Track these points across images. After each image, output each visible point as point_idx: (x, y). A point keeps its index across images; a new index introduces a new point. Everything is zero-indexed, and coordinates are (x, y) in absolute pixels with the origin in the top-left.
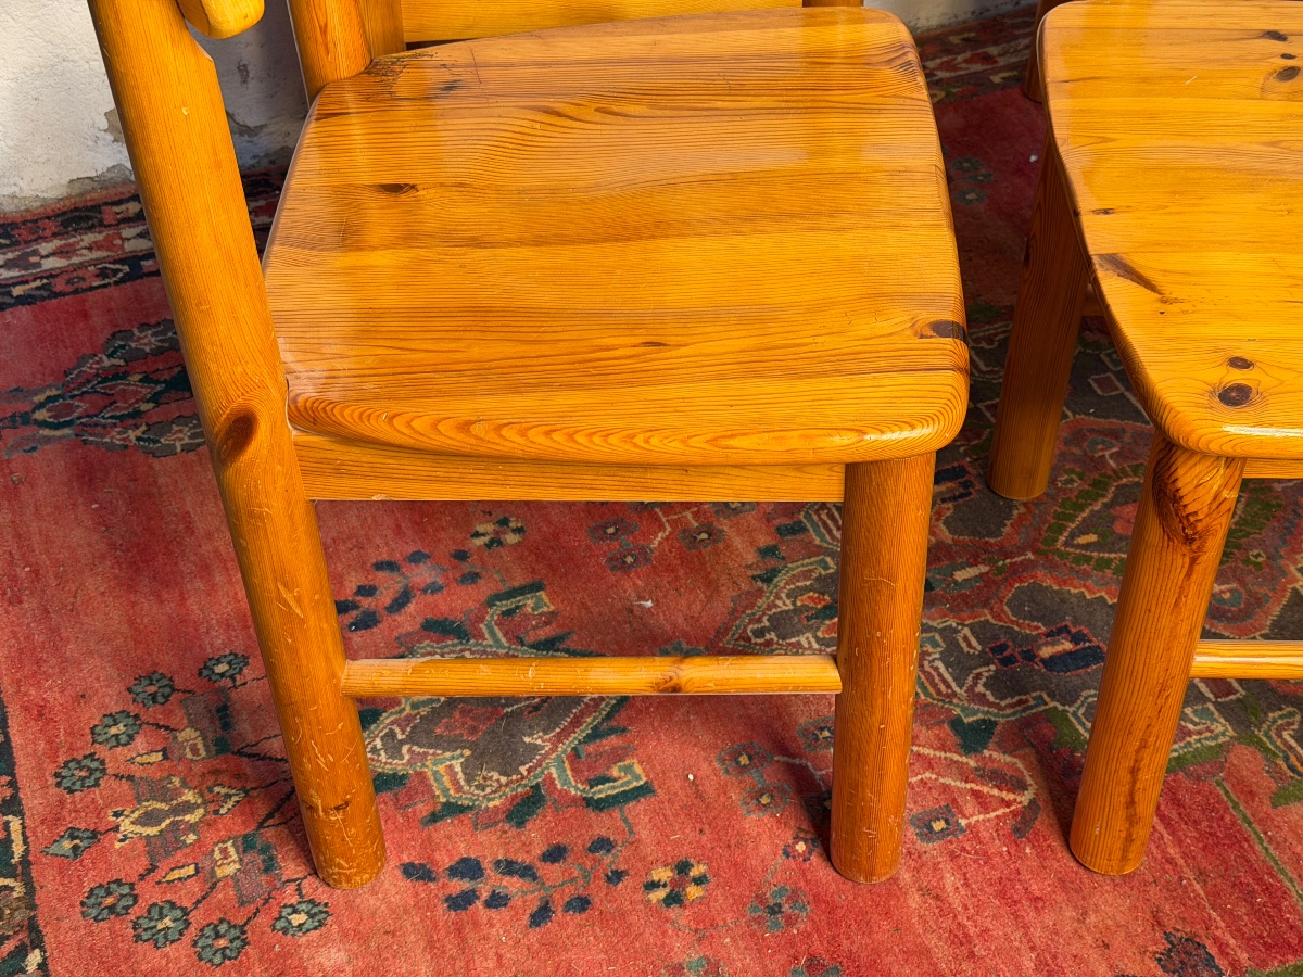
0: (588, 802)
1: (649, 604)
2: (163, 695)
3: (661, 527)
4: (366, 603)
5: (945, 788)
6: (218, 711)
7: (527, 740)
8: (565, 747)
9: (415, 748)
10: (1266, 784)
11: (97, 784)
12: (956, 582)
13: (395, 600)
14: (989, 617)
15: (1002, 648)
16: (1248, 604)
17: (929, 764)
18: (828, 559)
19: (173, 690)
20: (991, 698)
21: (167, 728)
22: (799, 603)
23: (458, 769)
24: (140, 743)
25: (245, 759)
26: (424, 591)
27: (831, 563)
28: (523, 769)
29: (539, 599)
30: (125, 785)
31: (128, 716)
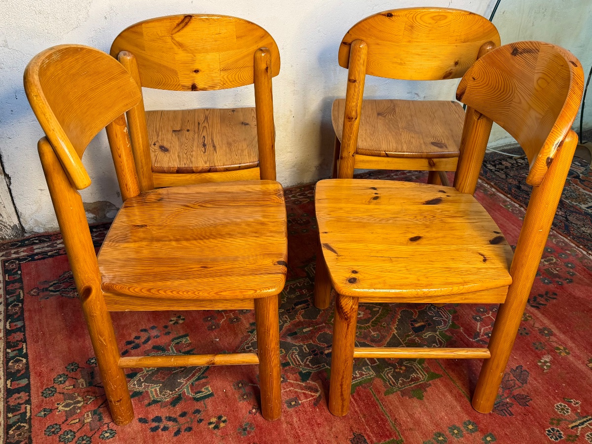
0: (195, 399)
1: (218, 340)
2: (75, 369)
3: (223, 318)
4: (137, 341)
5: (296, 392)
6: (91, 373)
7: (179, 381)
8: (189, 383)
9: (146, 384)
10: (383, 389)
11: (53, 395)
12: (303, 332)
13: (146, 340)
14: (312, 342)
15: (315, 351)
16: (381, 338)
17: (292, 385)
19: (79, 367)
20: (310, 365)
21: (75, 379)
23: (158, 390)
24: (67, 383)
25: (97, 388)
26: (154, 337)
28: (177, 390)
29: (187, 339)
30: (61, 395)
31: (65, 375)
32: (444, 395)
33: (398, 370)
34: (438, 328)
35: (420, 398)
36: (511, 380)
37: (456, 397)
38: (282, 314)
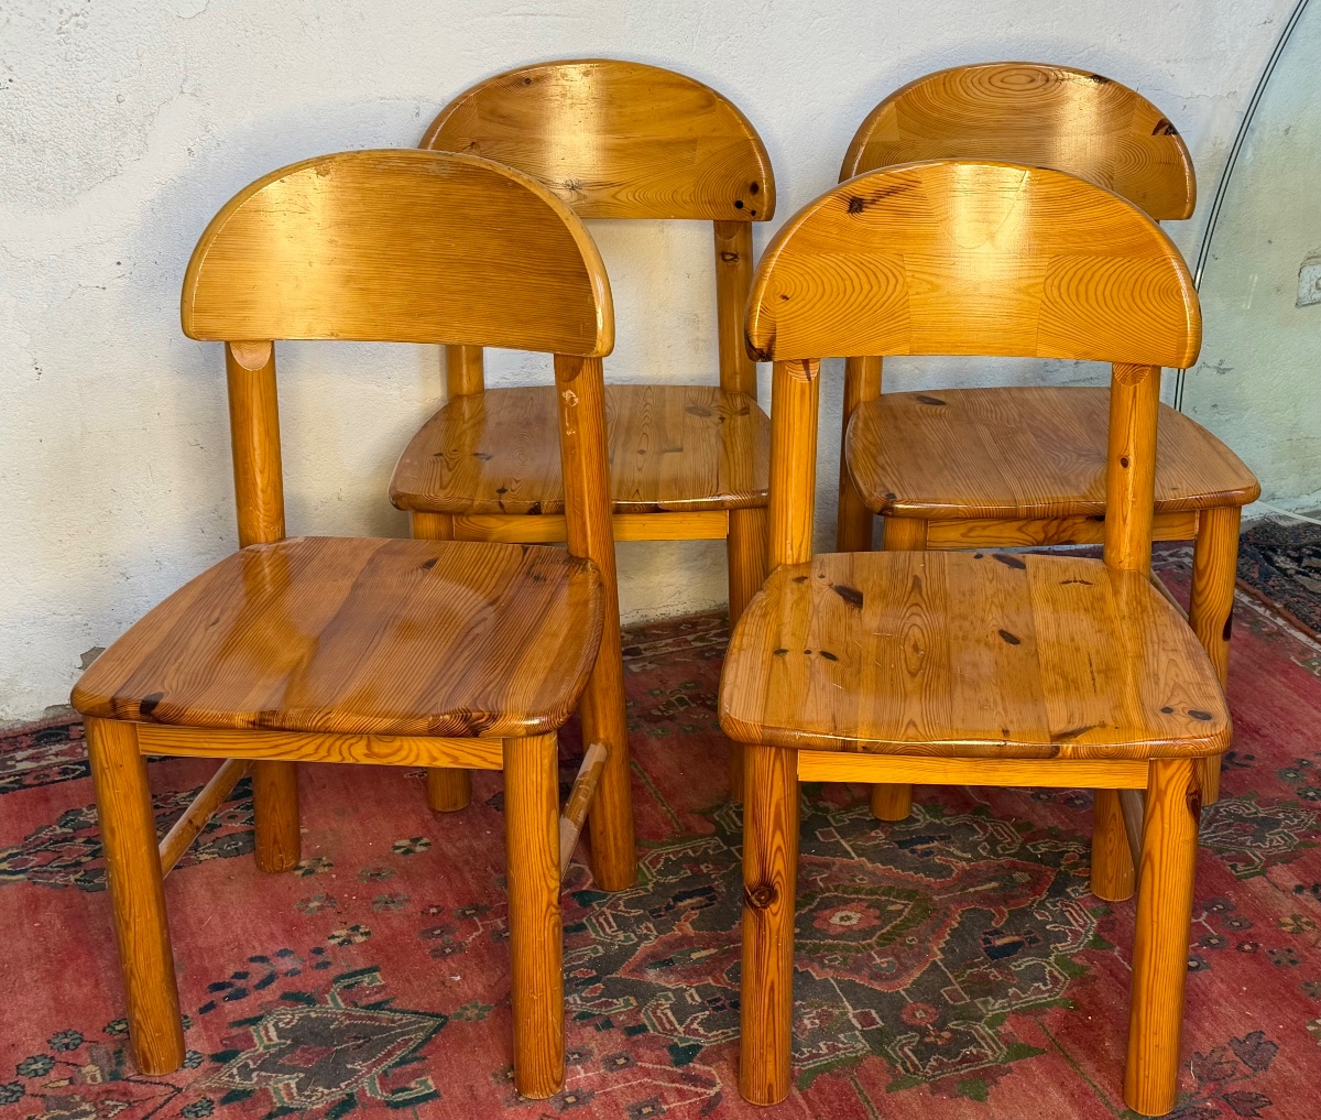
0: (388, 1104)
2: (74, 1045)
3: (477, 929)
4: (240, 983)
5: (657, 1087)
6: (115, 1053)
7: (349, 1066)
8: (378, 1070)
9: (263, 1074)
10: (885, 1078)
11: (17, 1100)
12: (691, 960)
13: (262, 981)
14: (711, 981)
15: (718, 1000)
16: (898, 970)
17: (647, 1073)
18: (599, 947)
19: (82, 1041)
20: (702, 1031)
21: (75, 1065)
22: (571, 976)
23: (293, 1085)
24: (53, 1074)
25: (132, 1084)
26: (286, 975)
27: (601, 951)
28: (343, 1085)
29: (375, 977)
30: (39, 1101)
31: (46, 1057)
33: (932, 1039)
34: (1056, 948)
35: (979, 1098)
36: (1228, 1062)
37: (1073, 1095)
38: (639, 920)
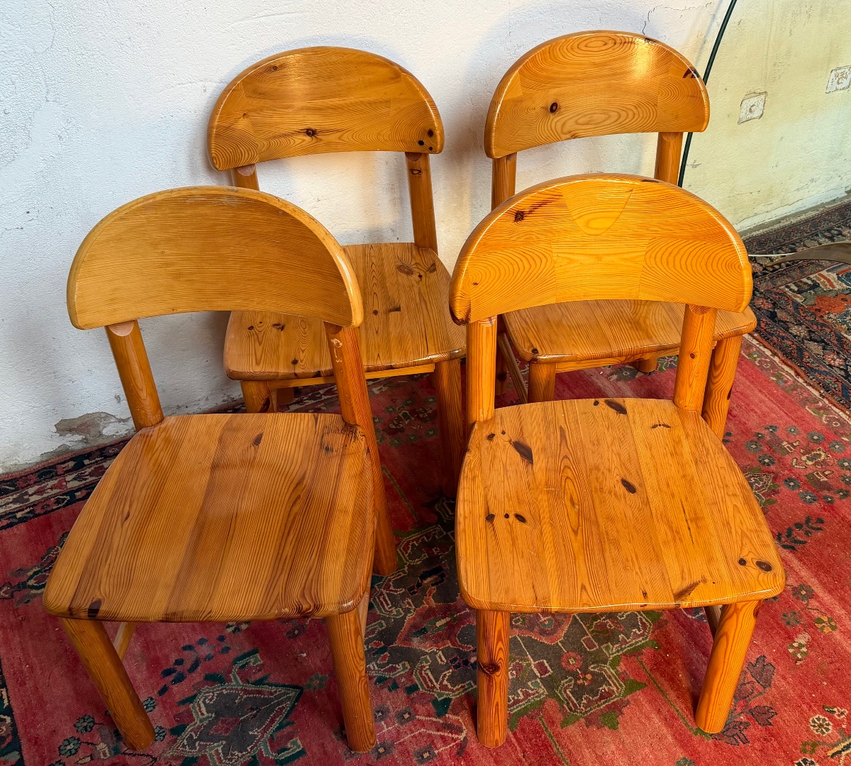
0: (277, 762)
1: (305, 655)
2: (90, 727)
4: (179, 668)
5: (430, 735)
6: (114, 733)
7: (250, 733)
8: (267, 735)
9: (202, 743)
10: (559, 717)
12: (436, 627)
13: (192, 666)
14: (450, 644)
15: (456, 660)
16: (555, 626)
17: (423, 724)
18: (383, 622)
19: (94, 724)
20: (450, 687)
21: (92, 744)
22: (370, 647)
23: (220, 751)
24: (80, 754)
25: (127, 756)
26: (205, 660)
27: (384, 624)
28: (249, 748)
29: (256, 657)
31: (75, 739)
32: (648, 718)
33: (581, 681)
35: (614, 727)
36: (748, 683)
37: (666, 719)
38: (403, 596)
